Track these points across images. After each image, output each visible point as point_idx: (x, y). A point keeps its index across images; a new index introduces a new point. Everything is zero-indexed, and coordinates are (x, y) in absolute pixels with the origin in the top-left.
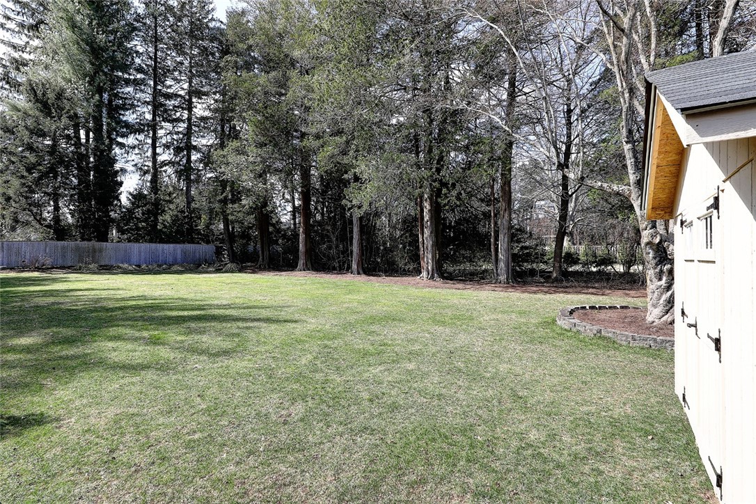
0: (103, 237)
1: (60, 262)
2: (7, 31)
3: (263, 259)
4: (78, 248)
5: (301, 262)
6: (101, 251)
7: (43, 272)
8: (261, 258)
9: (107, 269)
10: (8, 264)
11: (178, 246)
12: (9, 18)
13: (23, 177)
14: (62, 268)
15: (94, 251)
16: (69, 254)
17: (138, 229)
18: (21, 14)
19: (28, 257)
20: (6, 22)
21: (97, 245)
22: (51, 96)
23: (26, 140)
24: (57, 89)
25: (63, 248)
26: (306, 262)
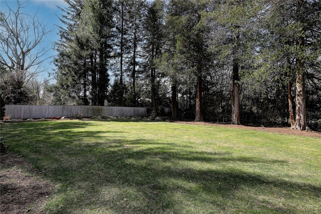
0: (102, 104)
1: (86, 115)
2: (68, 20)
3: (174, 114)
4: (93, 109)
5: (197, 117)
6: (102, 110)
7: (80, 119)
8: (173, 114)
9: (105, 119)
10: (67, 116)
11: (132, 108)
12: (69, 13)
13: (73, 77)
14: (87, 117)
15: (99, 110)
16: (90, 111)
17: (116, 100)
18: (73, 12)
19: (74, 112)
20: (68, 16)
21: (100, 107)
22: (84, 40)
23: (75, 60)
24: (87, 37)
25: (88, 108)
26: (200, 117)
